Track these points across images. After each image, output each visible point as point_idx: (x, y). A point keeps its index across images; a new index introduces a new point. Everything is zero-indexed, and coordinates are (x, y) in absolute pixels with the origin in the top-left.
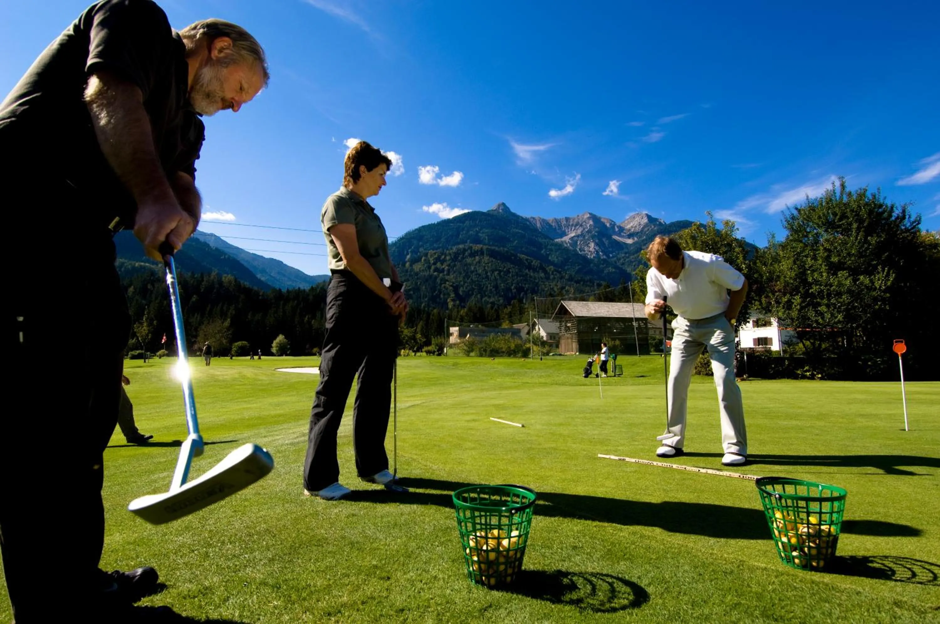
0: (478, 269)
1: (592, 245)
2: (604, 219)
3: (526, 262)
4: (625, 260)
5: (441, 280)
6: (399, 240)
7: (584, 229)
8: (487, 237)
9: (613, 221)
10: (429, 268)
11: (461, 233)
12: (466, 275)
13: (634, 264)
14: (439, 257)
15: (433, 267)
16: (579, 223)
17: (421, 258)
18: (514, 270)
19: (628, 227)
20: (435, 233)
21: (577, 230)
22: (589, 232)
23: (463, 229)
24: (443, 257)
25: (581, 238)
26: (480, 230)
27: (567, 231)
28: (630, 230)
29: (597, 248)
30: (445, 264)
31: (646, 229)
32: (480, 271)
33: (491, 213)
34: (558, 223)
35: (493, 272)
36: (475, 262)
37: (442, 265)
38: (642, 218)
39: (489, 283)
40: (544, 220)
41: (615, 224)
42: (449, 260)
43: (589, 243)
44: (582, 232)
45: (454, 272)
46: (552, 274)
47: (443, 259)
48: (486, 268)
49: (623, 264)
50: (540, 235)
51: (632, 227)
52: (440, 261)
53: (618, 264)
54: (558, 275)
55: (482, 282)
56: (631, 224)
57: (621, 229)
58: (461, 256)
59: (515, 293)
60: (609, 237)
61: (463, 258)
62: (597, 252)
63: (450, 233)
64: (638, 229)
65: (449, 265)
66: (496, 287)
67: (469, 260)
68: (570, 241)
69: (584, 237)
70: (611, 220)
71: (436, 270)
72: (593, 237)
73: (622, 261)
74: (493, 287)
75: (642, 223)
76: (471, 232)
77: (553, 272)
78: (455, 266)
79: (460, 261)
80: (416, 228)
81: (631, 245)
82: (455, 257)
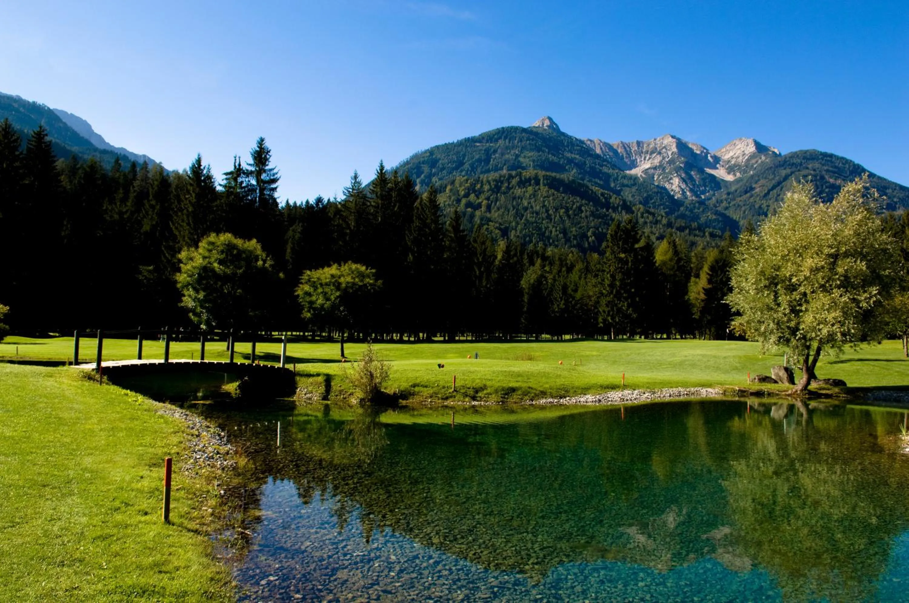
0: (533, 204)
1: (676, 181)
2: (693, 144)
3: (601, 198)
4: (729, 203)
5: (482, 219)
6: (401, 166)
7: (664, 158)
8: (532, 163)
9: (704, 148)
10: (459, 201)
11: (493, 157)
12: (517, 213)
13: (743, 209)
14: (473, 185)
15: (464, 201)
16: (656, 148)
17: (446, 187)
18: (588, 209)
19: (726, 157)
20: (454, 157)
21: (654, 159)
22: (671, 162)
23: (495, 151)
24: (478, 186)
25: (658, 172)
26: (521, 152)
27: (638, 160)
28: (729, 161)
29: (683, 186)
30: (483, 197)
31: (753, 161)
32: (538, 208)
33: (535, 130)
34: (625, 148)
35: (557, 210)
36: (527, 195)
37: (478, 197)
38: (747, 145)
39: (553, 227)
40: (606, 144)
41: (707, 153)
42: (488, 191)
43: (671, 179)
44: (661, 162)
45: (498, 209)
46: (642, 217)
47: (479, 189)
48: (546, 203)
49: (726, 208)
50: (604, 163)
51: (732, 158)
52: (474, 191)
53: (719, 209)
54: (651, 218)
55: (542, 223)
56: (731, 154)
57: (717, 159)
58: (506, 185)
59: (593, 241)
60: (701, 171)
61: (508, 188)
62: (683, 190)
63: (477, 157)
64: (742, 160)
65: (488, 199)
66: (564, 232)
67: (518, 192)
68: (644, 176)
69: (664, 169)
70: (702, 147)
71: (469, 205)
72: (677, 170)
73: (724, 204)
74: (560, 233)
75: (747, 152)
76: (507, 156)
77: (642, 214)
78: (497, 200)
79: (504, 193)
80: (427, 148)
81: (731, 183)
82: (496, 186)
